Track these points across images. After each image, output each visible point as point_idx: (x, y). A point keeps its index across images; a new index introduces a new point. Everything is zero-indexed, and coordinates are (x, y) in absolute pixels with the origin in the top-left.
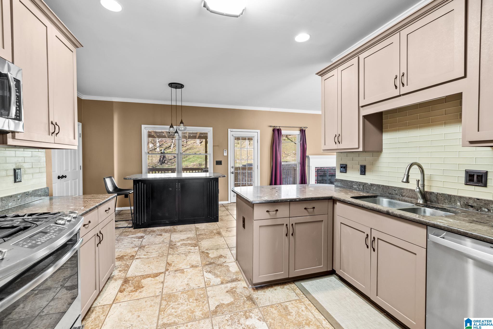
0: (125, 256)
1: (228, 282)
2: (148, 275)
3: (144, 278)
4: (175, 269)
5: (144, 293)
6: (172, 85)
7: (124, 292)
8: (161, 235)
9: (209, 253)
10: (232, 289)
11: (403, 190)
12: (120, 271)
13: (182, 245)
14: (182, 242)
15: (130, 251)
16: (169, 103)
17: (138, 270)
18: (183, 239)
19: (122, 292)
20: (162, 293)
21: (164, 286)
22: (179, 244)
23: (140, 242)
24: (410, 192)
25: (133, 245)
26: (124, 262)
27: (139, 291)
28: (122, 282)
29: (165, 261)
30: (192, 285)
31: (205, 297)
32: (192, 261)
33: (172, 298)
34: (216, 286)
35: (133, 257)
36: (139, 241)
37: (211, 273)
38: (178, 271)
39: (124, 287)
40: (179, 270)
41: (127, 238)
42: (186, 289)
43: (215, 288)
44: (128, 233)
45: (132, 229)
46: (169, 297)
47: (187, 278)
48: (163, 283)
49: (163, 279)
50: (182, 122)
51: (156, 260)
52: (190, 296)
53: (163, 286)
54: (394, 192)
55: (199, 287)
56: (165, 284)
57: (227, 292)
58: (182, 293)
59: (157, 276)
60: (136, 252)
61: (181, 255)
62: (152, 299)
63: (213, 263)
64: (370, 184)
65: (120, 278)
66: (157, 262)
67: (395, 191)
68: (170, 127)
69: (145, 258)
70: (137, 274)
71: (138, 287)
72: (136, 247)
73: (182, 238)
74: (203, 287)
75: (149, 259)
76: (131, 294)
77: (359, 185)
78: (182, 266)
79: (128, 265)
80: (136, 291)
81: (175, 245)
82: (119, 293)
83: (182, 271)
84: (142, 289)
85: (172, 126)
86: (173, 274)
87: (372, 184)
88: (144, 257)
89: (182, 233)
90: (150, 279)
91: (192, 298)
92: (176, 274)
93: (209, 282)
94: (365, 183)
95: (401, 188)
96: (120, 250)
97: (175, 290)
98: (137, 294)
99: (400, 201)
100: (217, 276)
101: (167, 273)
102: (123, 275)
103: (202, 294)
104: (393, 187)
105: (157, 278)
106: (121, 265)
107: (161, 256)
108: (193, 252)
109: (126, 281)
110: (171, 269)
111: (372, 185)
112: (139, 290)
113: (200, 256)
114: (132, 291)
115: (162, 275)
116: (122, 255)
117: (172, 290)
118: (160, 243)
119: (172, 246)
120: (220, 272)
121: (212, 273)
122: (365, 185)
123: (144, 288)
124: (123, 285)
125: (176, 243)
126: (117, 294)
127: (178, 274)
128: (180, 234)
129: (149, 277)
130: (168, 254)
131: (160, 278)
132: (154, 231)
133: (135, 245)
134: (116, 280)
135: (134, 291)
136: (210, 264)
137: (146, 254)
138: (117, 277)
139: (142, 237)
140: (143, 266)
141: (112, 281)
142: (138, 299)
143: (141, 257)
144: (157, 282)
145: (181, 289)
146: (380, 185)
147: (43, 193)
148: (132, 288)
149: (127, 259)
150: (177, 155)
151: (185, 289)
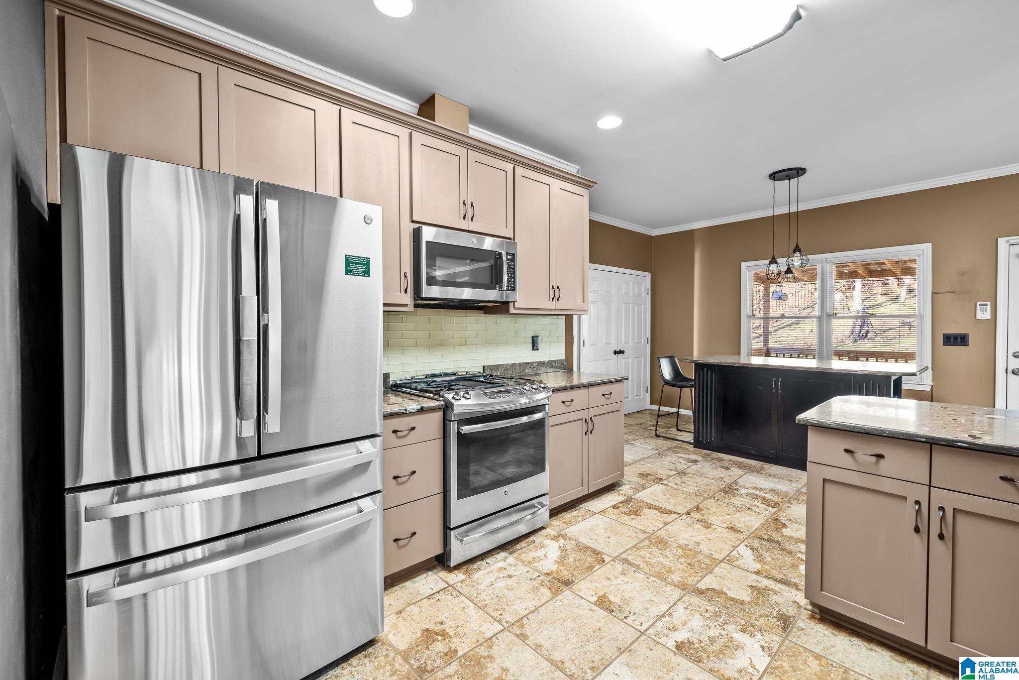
0: (651, 475)
1: (771, 578)
2: (657, 506)
3: (650, 508)
4: (701, 517)
5: (635, 522)
6: (776, 175)
7: (617, 510)
8: (727, 469)
9: (788, 526)
10: (765, 589)
12: (631, 488)
13: (747, 494)
14: (752, 491)
15: (662, 472)
16: (769, 213)
17: (651, 496)
18: (761, 488)
19: (614, 508)
20: (654, 533)
21: (665, 528)
22: (744, 491)
23: (685, 467)
25: (673, 467)
26: (644, 482)
27: (631, 517)
28: (624, 499)
29: (695, 503)
30: (704, 548)
31: (706, 569)
32: (738, 522)
33: (661, 544)
34: (740, 569)
35: (659, 480)
36: (685, 464)
37: (753, 551)
38: (702, 523)
39: (621, 505)
40: (705, 522)
41: (673, 456)
42: (689, 547)
43: (735, 570)
44: (681, 450)
45: (691, 448)
46: (658, 542)
47: (706, 536)
48: (666, 523)
49: (671, 520)
50: (797, 249)
51: (684, 496)
52: (686, 556)
53: (663, 527)
55: (712, 555)
56: (668, 526)
57: (751, 587)
58: (678, 547)
59: (666, 513)
60: (669, 476)
61: (731, 507)
62: (637, 531)
63: (778, 543)
65: (625, 495)
66: (684, 500)
68: (770, 263)
69: (674, 488)
70: (646, 500)
71: (636, 513)
72: (675, 471)
73: (760, 486)
74: (717, 558)
75: (677, 491)
76: (622, 514)
78: (714, 519)
79: (645, 486)
80: (628, 515)
81: (737, 490)
82: (611, 508)
83: (707, 525)
84: (637, 517)
85: (773, 261)
86: (690, 522)
88: (673, 485)
89: (770, 479)
90: (656, 512)
91: (686, 559)
92: (694, 525)
93: (735, 559)
96: (652, 466)
97: (674, 539)
98: (627, 518)
100: (760, 559)
101: (684, 517)
102: (630, 493)
103: (705, 564)
105: (665, 516)
106: (637, 483)
107: (698, 494)
108: (756, 512)
109: (628, 501)
110: (696, 515)
112: (633, 517)
113: (764, 522)
114: (625, 513)
115: (674, 516)
116: (649, 472)
117: (670, 537)
118: (713, 479)
119: (730, 490)
120: (773, 559)
121: (755, 552)
123: (640, 517)
124: (621, 502)
125: (741, 488)
126: (609, 508)
127: (698, 526)
128: (763, 479)
129: (656, 509)
130: (712, 497)
131: (668, 518)
132: (721, 460)
133: (676, 468)
134: (619, 494)
135: (627, 514)
136: (768, 541)
137: (680, 483)
138: (623, 492)
139: (695, 462)
140: (661, 495)
141: (615, 494)
142: (624, 524)
143: (669, 484)
144: (661, 519)
145: (682, 542)
147: (559, 365)
148: (627, 510)
149: (650, 479)
150: (820, 319)
151: (688, 545)
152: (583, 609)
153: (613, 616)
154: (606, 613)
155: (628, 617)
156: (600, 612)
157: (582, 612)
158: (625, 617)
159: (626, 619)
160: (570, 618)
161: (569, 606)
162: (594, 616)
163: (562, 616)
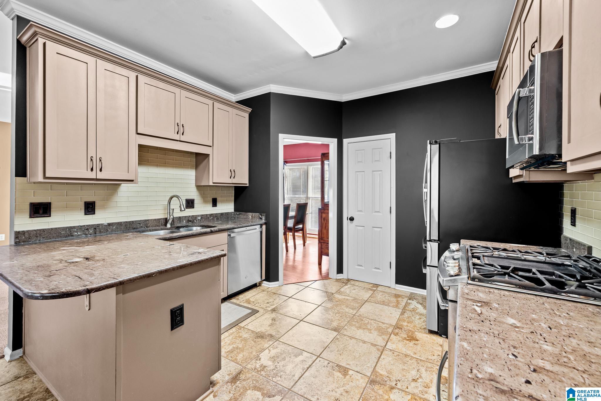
11: (148, 222)
24: (154, 222)
54: (138, 226)
64: (107, 224)
67: (140, 224)
77: (87, 229)
87: (111, 223)
94: (98, 224)
95: (145, 220)
99: (151, 231)
104: (138, 220)
111: (109, 224)
122: (98, 227)
146: (121, 222)
152: (353, 364)
153: (336, 364)
154: (340, 364)
155: (328, 364)
156: (343, 364)
157: (353, 362)
158: (329, 363)
159: (328, 363)
160: (358, 357)
161: (362, 365)
162: (346, 361)
163: (363, 358)
